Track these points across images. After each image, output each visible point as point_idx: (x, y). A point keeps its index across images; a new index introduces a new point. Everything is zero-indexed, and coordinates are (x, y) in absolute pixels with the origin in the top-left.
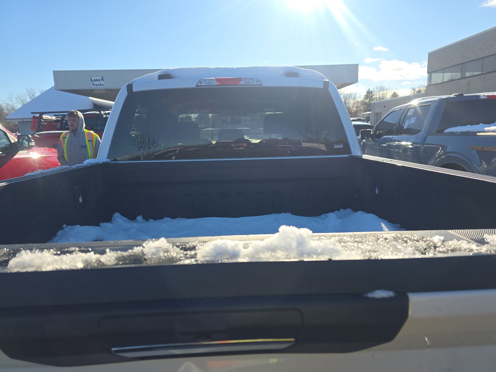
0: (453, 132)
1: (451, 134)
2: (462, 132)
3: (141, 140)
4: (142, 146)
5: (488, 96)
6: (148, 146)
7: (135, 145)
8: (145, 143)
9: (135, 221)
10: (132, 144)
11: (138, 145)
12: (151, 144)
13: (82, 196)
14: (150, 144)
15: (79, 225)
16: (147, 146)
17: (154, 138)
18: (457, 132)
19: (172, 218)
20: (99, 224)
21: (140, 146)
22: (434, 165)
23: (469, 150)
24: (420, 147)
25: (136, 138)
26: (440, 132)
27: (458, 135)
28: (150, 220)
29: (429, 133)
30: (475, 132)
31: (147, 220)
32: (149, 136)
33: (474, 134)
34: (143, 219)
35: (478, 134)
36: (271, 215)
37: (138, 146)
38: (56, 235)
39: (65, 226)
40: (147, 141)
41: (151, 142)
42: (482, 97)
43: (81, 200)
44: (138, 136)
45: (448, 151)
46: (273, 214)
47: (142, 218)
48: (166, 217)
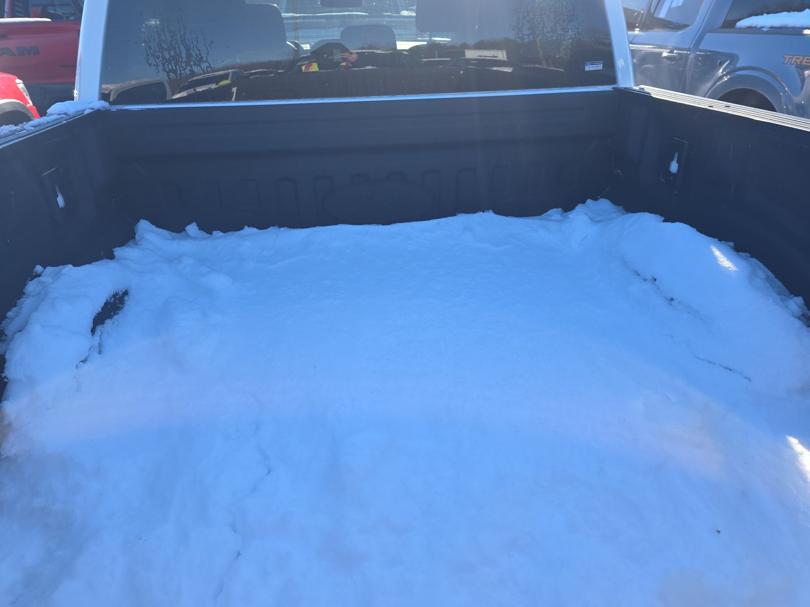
0: (754, 25)
1: (751, 29)
2: (772, 27)
3: (169, 54)
4: (174, 67)
6: (189, 68)
7: (157, 65)
8: (181, 62)
9: (183, 233)
10: (150, 65)
11: (164, 67)
12: (195, 64)
13: (62, 193)
14: (192, 63)
15: (70, 266)
16: (186, 68)
17: (199, 51)
18: (762, 27)
19: (260, 229)
20: (113, 252)
21: (170, 68)
22: (707, 96)
23: (784, 63)
24: (688, 55)
25: (157, 49)
26: (729, 25)
27: (767, 33)
28: (214, 232)
29: (709, 29)
30: (799, 28)
31: (210, 232)
32: (188, 43)
33: (797, 31)
34: (200, 229)
35: (806, 32)
36: (455, 217)
37: (164, 70)
38: (24, 293)
39: (39, 268)
40: (184, 55)
41: (193, 58)
43: (60, 201)
44: (163, 45)
45: (739, 65)
46: (460, 214)
47: (198, 228)
48: (246, 227)
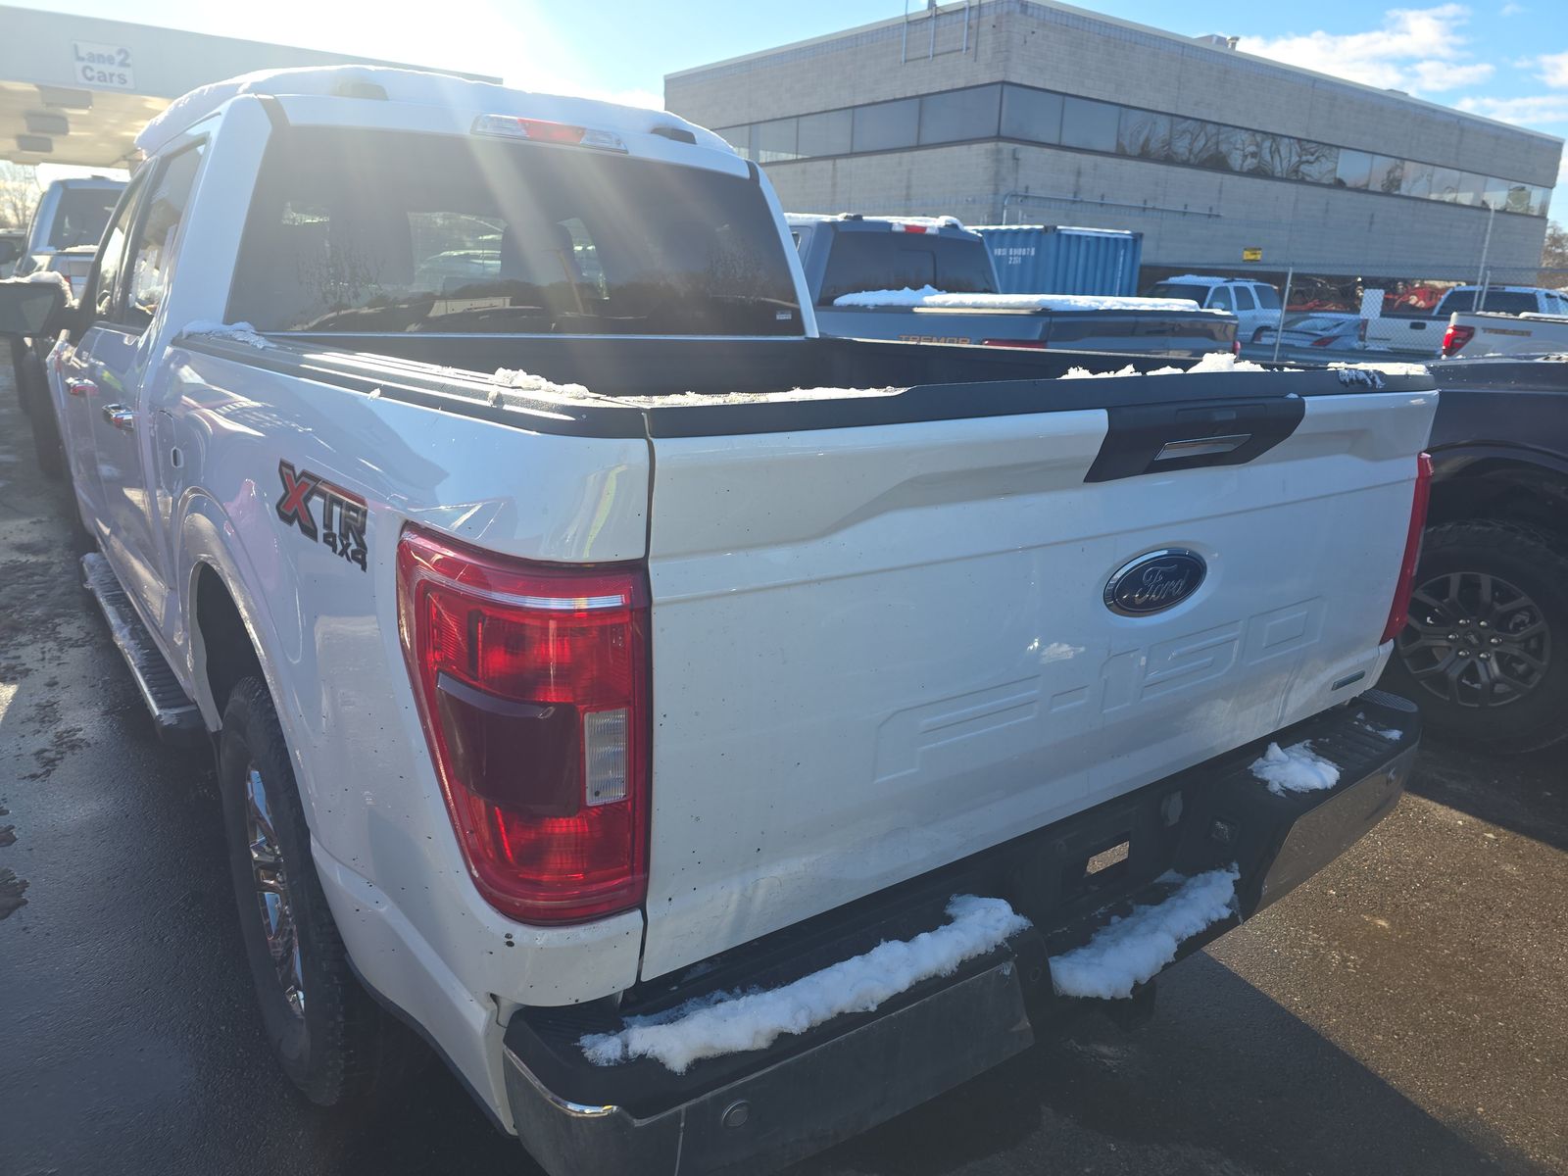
0: (855, 303)
1: (852, 308)
2: (877, 306)
5: (907, 227)
18: (867, 305)
30: (907, 306)
32: (353, 261)
33: (907, 310)
35: (916, 310)
42: (896, 229)
